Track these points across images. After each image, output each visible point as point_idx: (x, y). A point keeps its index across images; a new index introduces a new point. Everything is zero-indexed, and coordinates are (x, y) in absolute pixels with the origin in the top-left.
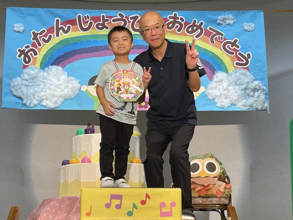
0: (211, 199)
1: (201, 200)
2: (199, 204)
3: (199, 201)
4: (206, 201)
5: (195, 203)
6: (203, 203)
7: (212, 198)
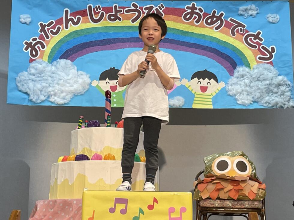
0: (242, 202)
1: (230, 203)
2: (229, 207)
3: (228, 204)
4: (237, 205)
5: (224, 206)
6: (234, 207)
7: (244, 201)
